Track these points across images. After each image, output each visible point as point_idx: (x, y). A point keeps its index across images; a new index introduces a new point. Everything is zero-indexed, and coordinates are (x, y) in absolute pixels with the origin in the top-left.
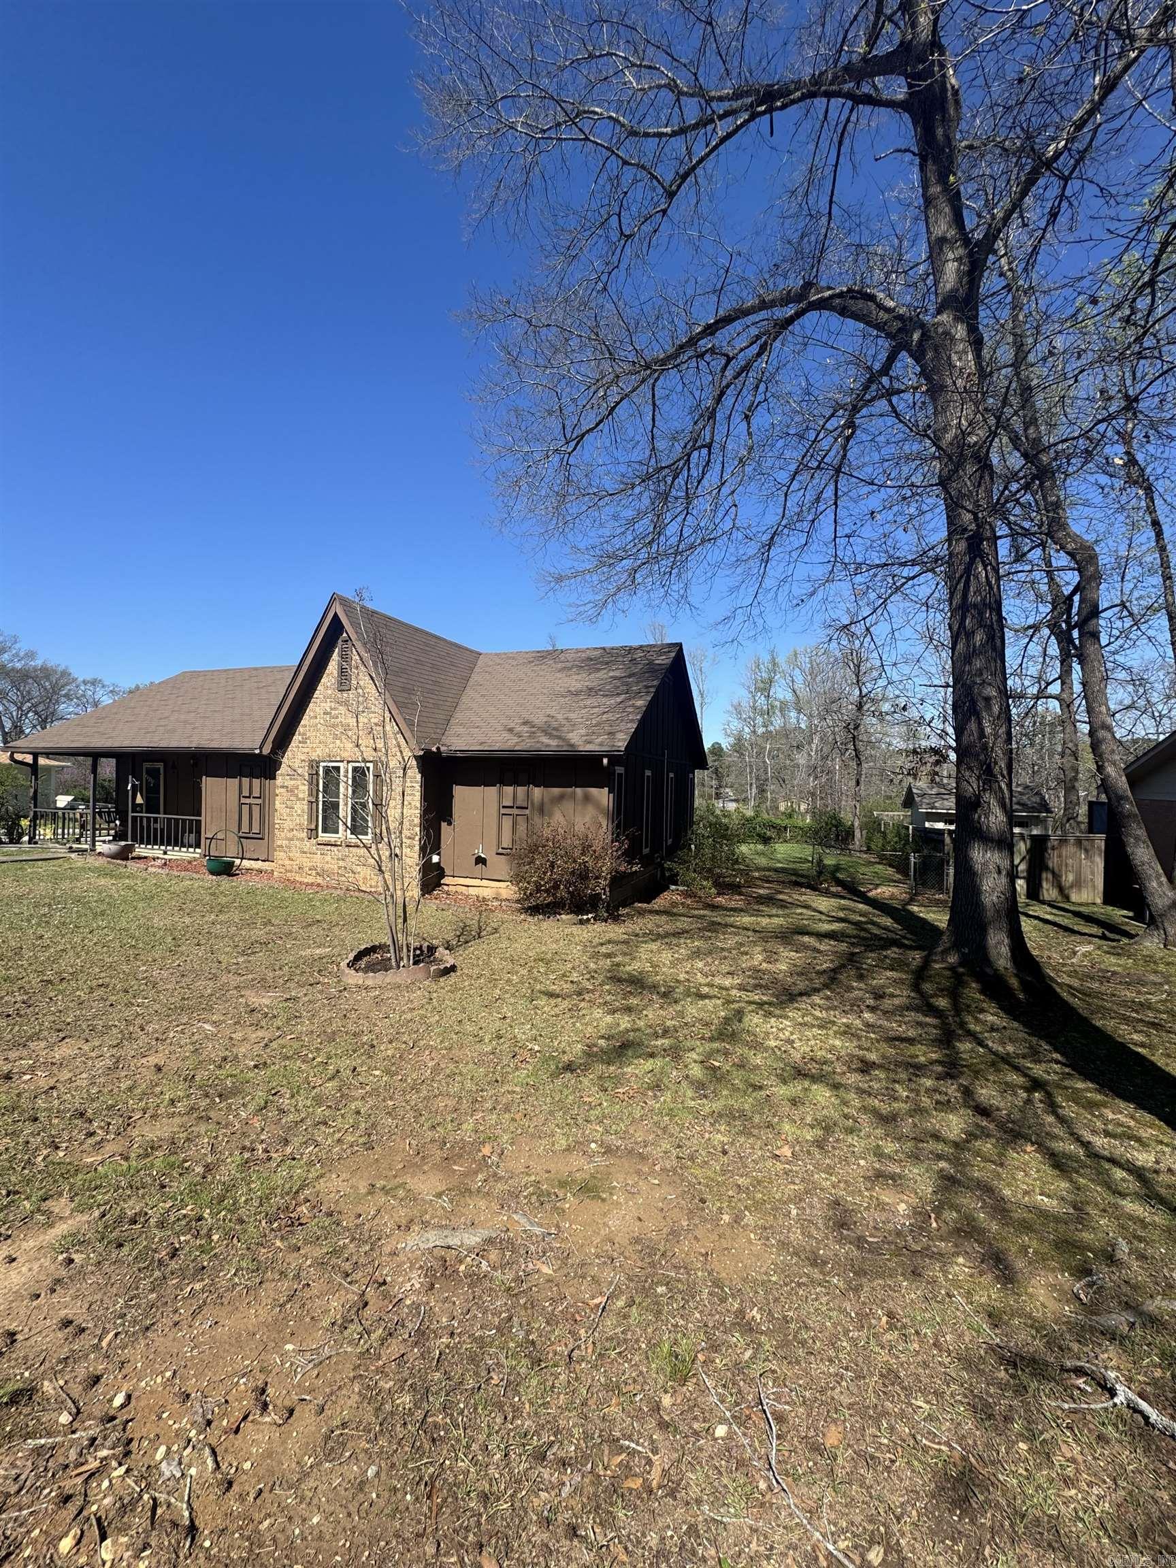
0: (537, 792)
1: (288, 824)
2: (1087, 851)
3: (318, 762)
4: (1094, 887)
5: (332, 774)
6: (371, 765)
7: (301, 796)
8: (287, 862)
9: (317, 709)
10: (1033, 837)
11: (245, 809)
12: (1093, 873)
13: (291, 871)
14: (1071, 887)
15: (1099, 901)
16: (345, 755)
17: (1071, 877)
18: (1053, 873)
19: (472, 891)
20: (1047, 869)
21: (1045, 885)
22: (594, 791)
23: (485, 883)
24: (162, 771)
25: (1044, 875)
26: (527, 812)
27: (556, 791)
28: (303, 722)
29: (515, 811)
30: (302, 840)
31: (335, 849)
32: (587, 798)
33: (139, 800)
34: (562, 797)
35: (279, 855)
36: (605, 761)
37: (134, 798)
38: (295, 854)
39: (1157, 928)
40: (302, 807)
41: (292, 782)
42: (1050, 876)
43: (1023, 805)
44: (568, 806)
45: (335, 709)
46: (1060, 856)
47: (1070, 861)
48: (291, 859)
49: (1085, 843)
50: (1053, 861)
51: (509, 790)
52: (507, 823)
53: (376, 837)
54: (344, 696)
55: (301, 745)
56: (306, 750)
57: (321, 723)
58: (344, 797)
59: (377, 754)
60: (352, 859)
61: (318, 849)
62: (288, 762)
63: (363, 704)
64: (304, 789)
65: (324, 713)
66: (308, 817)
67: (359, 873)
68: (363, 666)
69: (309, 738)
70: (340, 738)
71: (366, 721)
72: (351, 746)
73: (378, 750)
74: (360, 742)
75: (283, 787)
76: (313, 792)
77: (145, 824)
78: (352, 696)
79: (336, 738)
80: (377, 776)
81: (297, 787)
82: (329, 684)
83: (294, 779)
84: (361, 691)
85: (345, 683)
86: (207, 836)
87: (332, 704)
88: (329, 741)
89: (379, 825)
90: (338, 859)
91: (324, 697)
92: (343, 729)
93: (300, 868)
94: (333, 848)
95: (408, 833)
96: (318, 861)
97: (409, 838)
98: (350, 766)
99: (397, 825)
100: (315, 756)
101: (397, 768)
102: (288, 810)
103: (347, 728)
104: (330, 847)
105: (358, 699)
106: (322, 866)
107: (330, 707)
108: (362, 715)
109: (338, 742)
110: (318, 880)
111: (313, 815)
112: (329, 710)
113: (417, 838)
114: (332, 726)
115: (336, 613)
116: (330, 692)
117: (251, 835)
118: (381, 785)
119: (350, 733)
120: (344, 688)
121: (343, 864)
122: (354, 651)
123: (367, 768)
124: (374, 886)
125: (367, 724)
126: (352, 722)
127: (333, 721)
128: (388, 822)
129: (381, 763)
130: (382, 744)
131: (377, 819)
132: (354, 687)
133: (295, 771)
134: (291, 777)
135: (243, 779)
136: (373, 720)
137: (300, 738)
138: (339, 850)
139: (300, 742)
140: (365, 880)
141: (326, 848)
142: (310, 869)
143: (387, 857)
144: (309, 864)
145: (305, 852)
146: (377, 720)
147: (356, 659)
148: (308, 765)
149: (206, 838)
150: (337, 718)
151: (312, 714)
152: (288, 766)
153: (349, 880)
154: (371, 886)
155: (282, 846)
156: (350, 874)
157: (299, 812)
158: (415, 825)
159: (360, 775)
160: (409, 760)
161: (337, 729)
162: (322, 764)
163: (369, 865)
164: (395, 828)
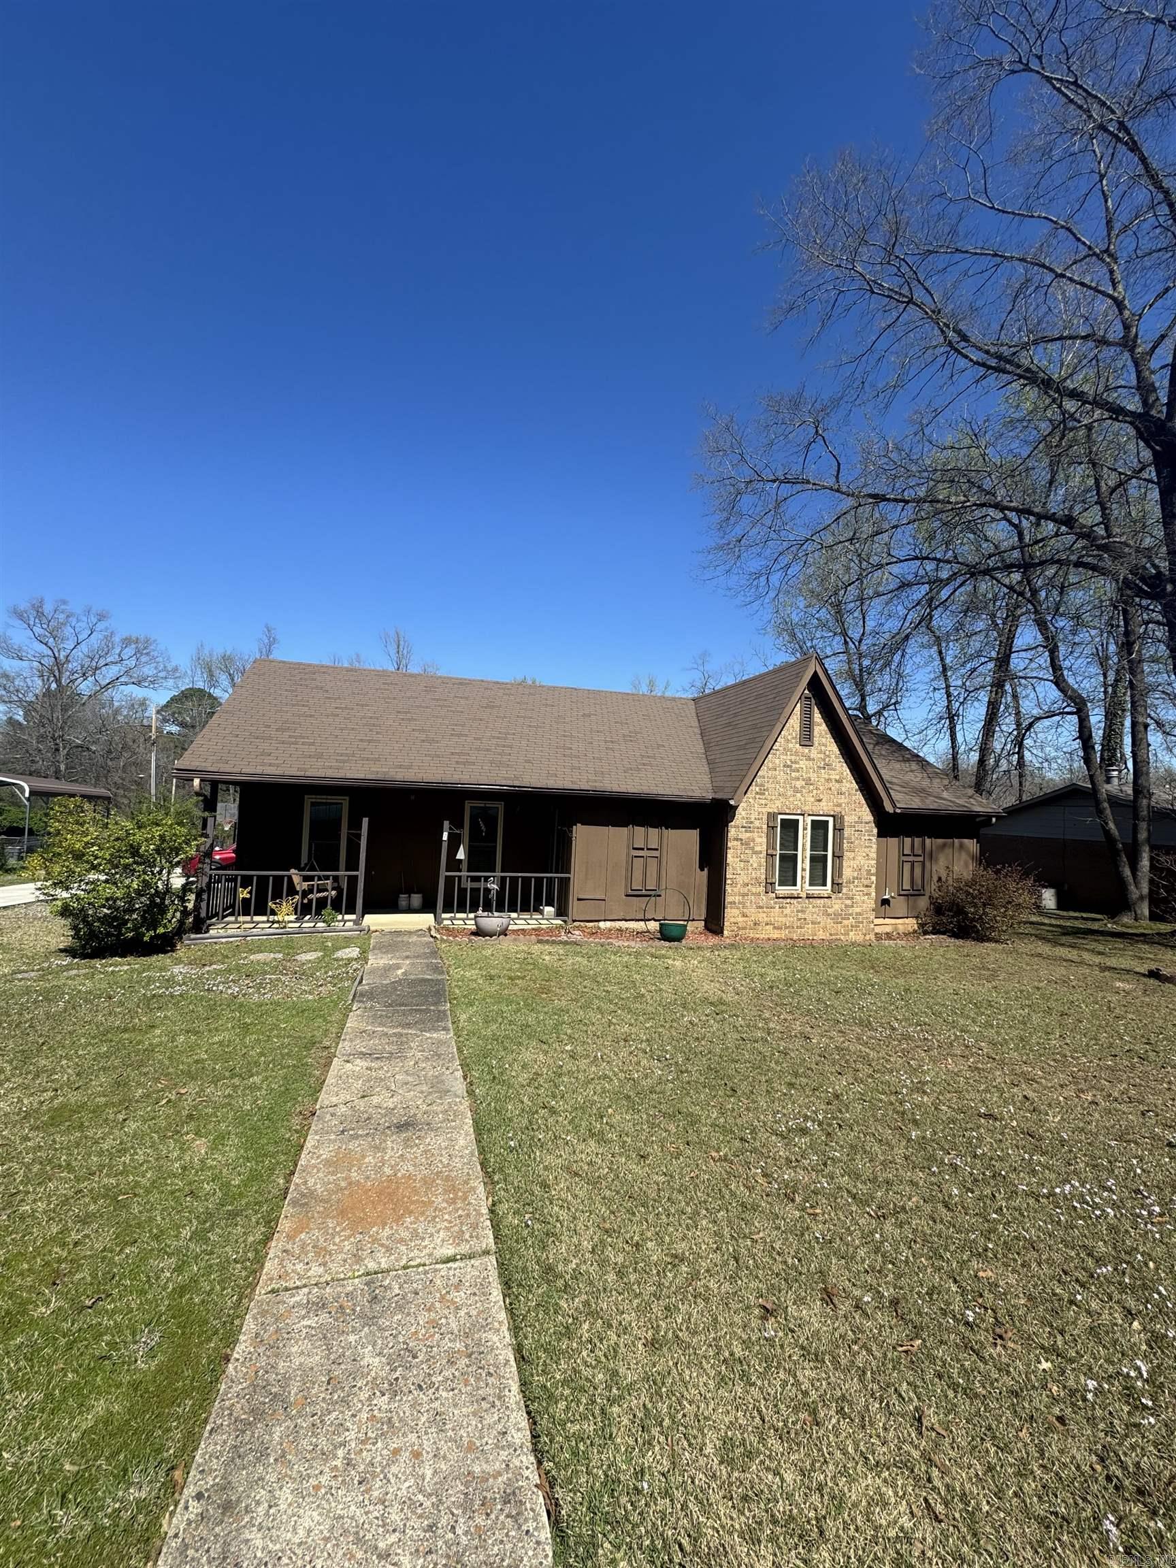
0: (928, 842)
1: (741, 879)
3: (776, 815)
5: (790, 827)
6: (831, 820)
7: (758, 849)
8: (740, 919)
9: (777, 761)
11: (638, 863)
13: (744, 928)
16: (806, 808)
19: (878, 929)
23: (888, 921)
24: (500, 815)
26: (921, 859)
29: (912, 859)
30: (759, 894)
31: (795, 901)
33: (461, 855)
34: (944, 845)
35: (731, 914)
36: (994, 820)
38: (751, 911)
39: (1130, 911)
40: (758, 862)
41: (748, 835)
45: (796, 762)
48: (744, 915)
51: (908, 840)
52: (907, 869)
53: (837, 886)
54: (806, 750)
55: (757, 796)
56: (763, 802)
57: (781, 776)
58: (804, 850)
59: (838, 809)
60: (812, 910)
61: (776, 903)
62: (743, 813)
63: (824, 760)
64: (761, 842)
65: (784, 766)
66: (763, 871)
67: (819, 923)
68: (824, 725)
69: (767, 790)
70: (801, 792)
71: (827, 777)
72: (813, 799)
73: (839, 805)
74: (821, 797)
75: (737, 839)
76: (770, 845)
77: (469, 885)
78: (814, 752)
79: (796, 791)
80: (839, 830)
81: (753, 840)
82: (789, 737)
83: (750, 832)
84: (823, 748)
85: (806, 738)
86: (580, 897)
87: (793, 758)
88: (789, 793)
89: (840, 875)
90: (798, 911)
91: (784, 749)
92: (804, 783)
93: (755, 924)
94: (792, 901)
95: (866, 882)
96: (776, 915)
97: (867, 886)
98: (809, 819)
99: (856, 875)
100: (773, 809)
101: (856, 822)
102: (742, 864)
103: (808, 782)
104: (788, 900)
105: (819, 756)
106: (780, 919)
107: (791, 761)
108: (823, 771)
109: (799, 795)
110: (776, 934)
111: (770, 868)
112: (789, 763)
113: (874, 886)
114: (792, 779)
115: (816, 672)
116: (791, 745)
117: (644, 892)
118: (842, 838)
119: (811, 787)
120: (807, 743)
121: (803, 916)
122: (816, 710)
123: (827, 822)
124: (834, 935)
125: (828, 780)
126: (813, 776)
127: (793, 774)
128: (847, 873)
129: (842, 817)
130: (843, 800)
131: (838, 871)
132: (816, 743)
133: (751, 823)
134: (747, 829)
135: (650, 829)
136: (835, 776)
137: (757, 789)
138: (798, 902)
139: (757, 793)
140: (825, 929)
141: (785, 901)
142: (767, 924)
143: (846, 906)
144: (766, 919)
145: (762, 908)
146: (838, 777)
147: (817, 716)
148: (765, 817)
149: (579, 900)
150: (798, 771)
151: (770, 765)
152: (743, 818)
153: (808, 931)
154: (831, 935)
155: (735, 903)
156: (810, 926)
157: (755, 865)
158: (872, 875)
159: (819, 827)
160: (867, 815)
161: (798, 783)
162: (780, 817)
163: (829, 915)
164: (854, 878)
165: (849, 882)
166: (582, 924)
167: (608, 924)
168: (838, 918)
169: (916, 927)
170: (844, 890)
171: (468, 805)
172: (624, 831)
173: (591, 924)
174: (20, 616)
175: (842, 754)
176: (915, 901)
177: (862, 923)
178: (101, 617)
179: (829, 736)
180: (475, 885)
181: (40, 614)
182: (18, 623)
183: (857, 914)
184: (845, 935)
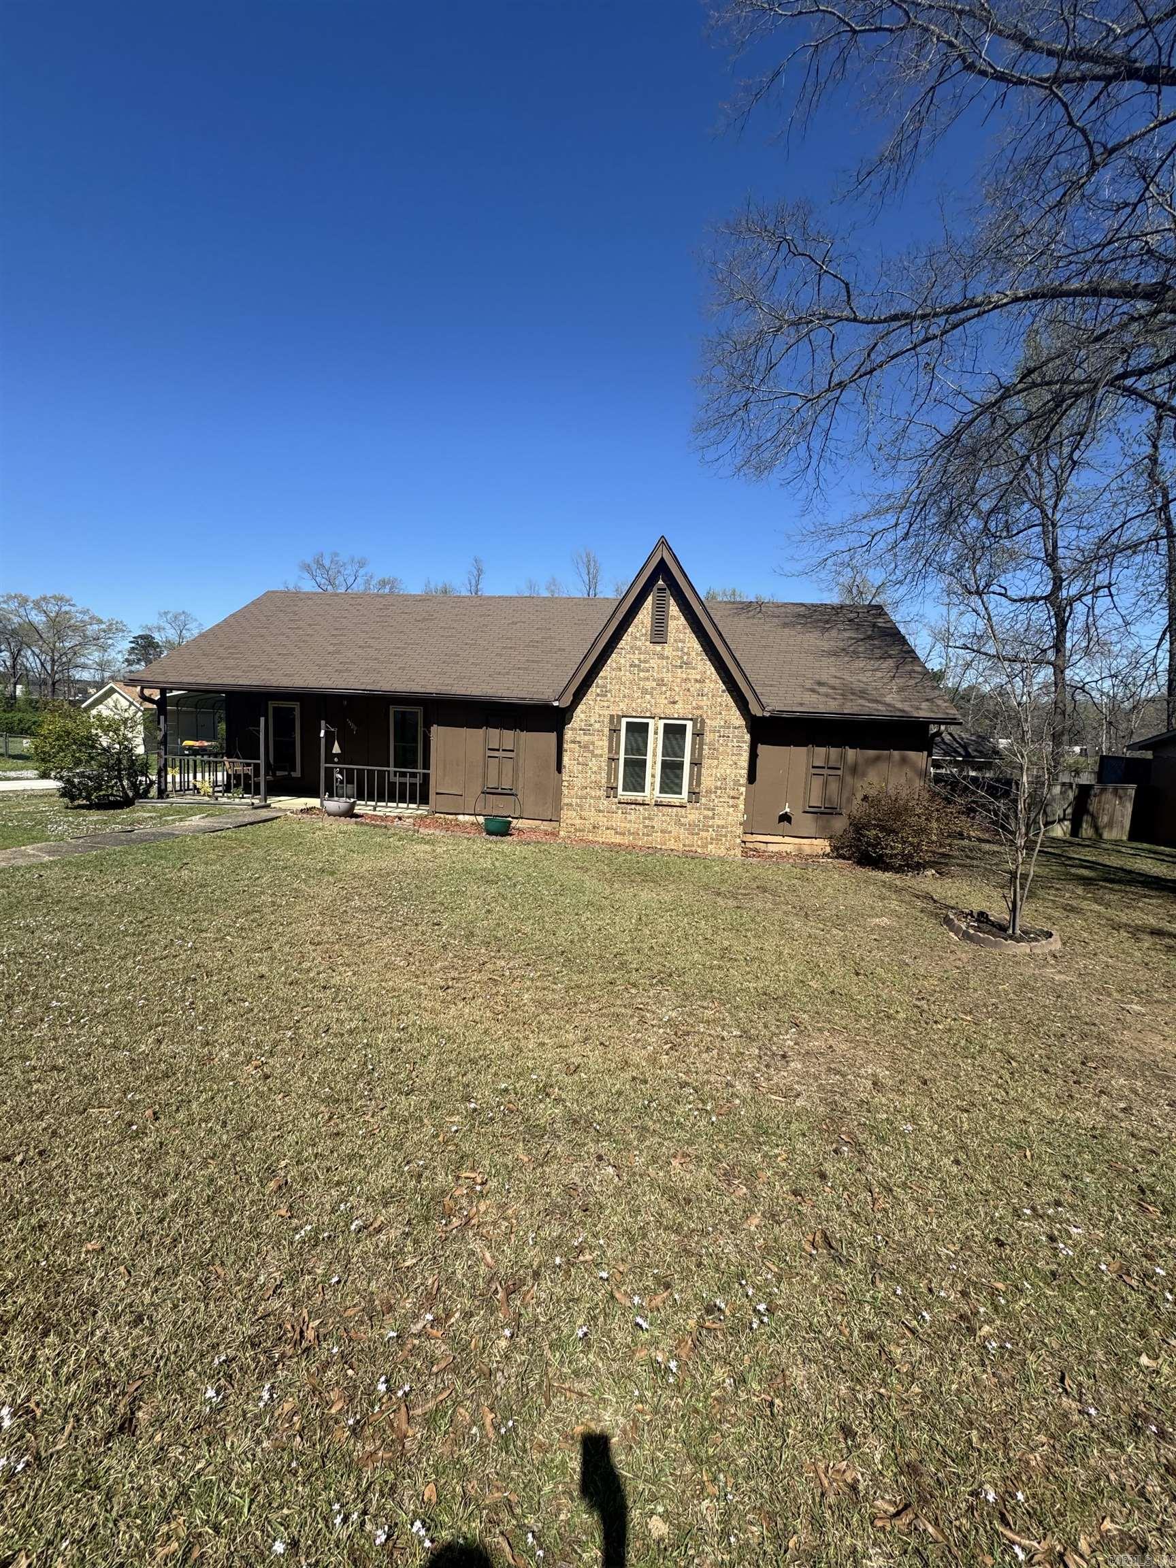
0: (851, 753)
1: (578, 782)
2: (1121, 798)
3: (620, 717)
4: (1122, 827)
5: (638, 731)
6: (689, 724)
7: (598, 752)
8: (578, 822)
9: (622, 661)
10: (1080, 787)
11: (494, 763)
12: (1123, 816)
13: (583, 831)
14: (1105, 827)
15: (1125, 838)
16: (658, 711)
17: (1106, 819)
18: (1092, 816)
19: (771, 848)
20: (1087, 812)
21: (1084, 826)
22: (912, 754)
23: (787, 839)
24: (297, 713)
25: (1085, 818)
26: (839, 772)
27: (872, 753)
28: (601, 674)
29: (825, 772)
30: (599, 798)
31: (641, 808)
32: (904, 760)
33: (336, 749)
34: (877, 759)
35: (568, 815)
36: (933, 727)
37: (329, 746)
38: (591, 814)
40: (598, 765)
41: (587, 738)
42: (1089, 819)
43: (980, 752)
44: (883, 766)
45: (645, 662)
46: (1099, 802)
47: (1107, 806)
48: (582, 818)
49: (1120, 791)
50: (1093, 806)
51: (821, 751)
52: (817, 783)
53: (694, 795)
54: (658, 648)
55: (599, 698)
56: (606, 704)
57: (626, 676)
58: (655, 755)
59: (699, 712)
60: (660, 819)
61: (618, 808)
62: (582, 716)
63: (682, 658)
64: (602, 745)
65: (631, 666)
66: (604, 774)
67: (670, 832)
68: (682, 618)
69: (610, 691)
70: (651, 694)
71: (684, 676)
72: (666, 701)
73: (699, 708)
74: (677, 698)
75: (574, 742)
76: (613, 748)
77: (397, 780)
78: (668, 650)
79: (645, 692)
80: (698, 734)
81: (593, 743)
82: (638, 635)
83: (590, 734)
84: (680, 645)
85: (659, 634)
86: (438, 791)
87: (642, 657)
88: (636, 695)
89: (699, 784)
90: (645, 818)
91: (632, 648)
92: (654, 684)
93: (594, 828)
94: (638, 807)
95: (732, 793)
96: (618, 820)
97: (733, 798)
98: (661, 723)
99: (719, 784)
100: (615, 711)
101: (721, 727)
102: (580, 767)
103: (661, 683)
104: (633, 806)
105: (674, 653)
106: (623, 825)
107: (639, 660)
108: (679, 671)
109: (648, 697)
110: (618, 839)
111: (613, 772)
112: (637, 662)
113: (742, 798)
114: (640, 679)
115: (662, 559)
116: (638, 643)
117: (499, 791)
118: (701, 744)
119: (664, 688)
120: (658, 640)
121: (650, 824)
122: (672, 601)
123: (685, 726)
124: (689, 846)
125: (686, 680)
126: (668, 677)
127: (642, 674)
128: (707, 782)
129: (703, 722)
130: (705, 702)
131: (696, 778)
132: (671, 639)
133: (591, 725)
134: (585, 731)
135: (491, 730)
136: (694, 675)
137: (598, 691)
138: (645, 809)
139: (598, 695)
140: (677, 839)
141: (629, 807)
142: (608, 829)
143: (705, 817)
144: (606, 824)
145: (603, 812)
146: (698, 677)
147: (674, 609)
148: (607, 720)
149: (437, 794)
150: (648, 671)
151: (614, 665)
152: (581, 721)
153: (656, 839)
154: (684, 845)
155: (571, 805)
156: (659, 834)
157: (595, 769)
158: (741, 785)
159: (674, 733)
160: (737, 719)
161: (647, 683)
162: (624, 721)
163: (682, 825)
164: (716, 788)
165: (709, 792)
166: (442, 816)
167: (467, 818)
168: (692, 828)
169: (828, 849)
170: (703, 800)
171: (392, 709)
172: (480, 733)
173: (450, 817)
174: (307, 568)
175: (705, 650)
176: (828, 821)
177: (726, 836)
178: (362, 564)
179: (689, 630)
180: (403, 780)
181: (321, 566)
182: (306, 575)
183: (718, 826)
184: (702, 847)
